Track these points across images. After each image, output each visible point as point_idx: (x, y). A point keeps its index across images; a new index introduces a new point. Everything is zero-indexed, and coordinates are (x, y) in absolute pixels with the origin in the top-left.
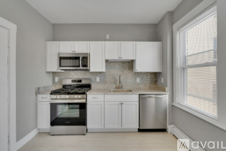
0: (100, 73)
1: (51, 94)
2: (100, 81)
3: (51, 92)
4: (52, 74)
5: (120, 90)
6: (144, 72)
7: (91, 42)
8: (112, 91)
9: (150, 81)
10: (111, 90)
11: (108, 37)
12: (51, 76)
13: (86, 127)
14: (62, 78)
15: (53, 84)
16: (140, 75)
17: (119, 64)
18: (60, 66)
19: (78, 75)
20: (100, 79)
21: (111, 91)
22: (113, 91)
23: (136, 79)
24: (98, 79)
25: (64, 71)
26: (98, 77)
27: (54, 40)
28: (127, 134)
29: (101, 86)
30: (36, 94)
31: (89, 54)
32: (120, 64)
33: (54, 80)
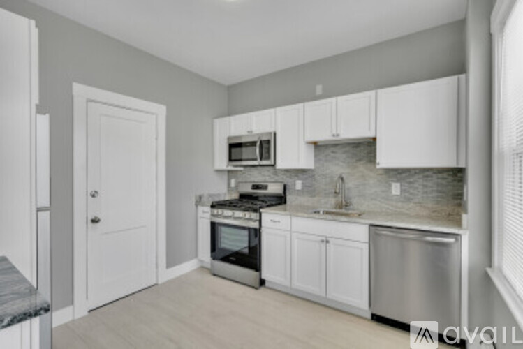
0: (303, 171)
1: (213, 206)
2: (303, 189)
3: (213, 203)
4: (226, 173)
5: (343, 211)
6: (415, 169)
7: (279, 109)
8: (321, 212)
9: (435, 194)
10: (318, 210)
11: (319, 90)
12: (225, 176)
13: (260, 274)
14: (240, 180)
15: (228, 190)
16: (404, 175)
17: (344, 149)
18: (230, 160)
19: (264, 176)
20: (303, 184)
21: (318, 212)
22: (323, 212)
23: (390, 186)
24: (299, 185)
25: (242, 168)
26: (299, 179)
27: (230, 114)
28: (340, 314)
29: (305, 200)
30: (197, 205)
31: (275, 134)
32: (347, 149)
33: (229, 184)
